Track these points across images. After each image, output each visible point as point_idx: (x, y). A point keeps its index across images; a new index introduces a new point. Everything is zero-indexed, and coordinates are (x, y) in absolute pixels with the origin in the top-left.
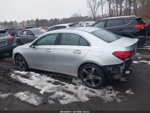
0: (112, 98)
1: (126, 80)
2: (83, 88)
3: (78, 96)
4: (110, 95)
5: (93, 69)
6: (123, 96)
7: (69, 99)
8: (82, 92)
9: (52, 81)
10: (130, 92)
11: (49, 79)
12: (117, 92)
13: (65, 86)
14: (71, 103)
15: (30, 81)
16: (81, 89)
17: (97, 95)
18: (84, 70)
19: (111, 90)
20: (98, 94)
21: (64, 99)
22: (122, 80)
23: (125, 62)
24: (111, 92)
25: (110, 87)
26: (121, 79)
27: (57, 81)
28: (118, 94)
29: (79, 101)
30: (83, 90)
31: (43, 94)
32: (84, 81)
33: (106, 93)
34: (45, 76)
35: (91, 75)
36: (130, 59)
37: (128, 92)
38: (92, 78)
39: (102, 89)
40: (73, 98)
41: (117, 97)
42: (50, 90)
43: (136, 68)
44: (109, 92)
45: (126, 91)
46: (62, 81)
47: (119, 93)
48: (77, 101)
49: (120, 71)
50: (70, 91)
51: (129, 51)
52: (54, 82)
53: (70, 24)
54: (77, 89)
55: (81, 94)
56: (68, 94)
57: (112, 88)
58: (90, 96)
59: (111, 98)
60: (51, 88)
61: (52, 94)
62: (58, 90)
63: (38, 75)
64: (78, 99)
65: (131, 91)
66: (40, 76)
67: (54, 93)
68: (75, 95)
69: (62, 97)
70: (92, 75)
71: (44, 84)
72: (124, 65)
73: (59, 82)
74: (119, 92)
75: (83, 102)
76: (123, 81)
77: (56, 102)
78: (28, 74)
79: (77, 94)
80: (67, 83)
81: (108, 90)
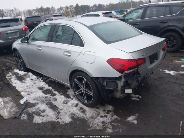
0: (103, 125)
1: (139, 100)
2: (74, 103)
3: (61, 114)
4: (102, 119)
5: (85, 80)
6: (120, 124)
7: (48, 116)
8: (69, 109)
9: (45, 88)
10: (134, 120)
11: (43, 84)
12: (115, 117)
13: (54, 97)
14: (45, 123)
15: (22, 85)
16: (71, 104)
17: (85, 117)
18: (75, 80)
19: (109, 112)
20: (88, 115)
21: (41, 116)
22: (133, 99)
23: (123, 75)
24: (106, 114)
25: (110, 108)
26: (132, 97)
27: (50, 88)
28: (114, 119)
29: (57, 121)
30: (72, 106)
31: (23, 104)
32: (77, 94)
33: (99, 116)
34: (40, 80)
35: (82, 87)
36: (134, 71)
37: (130, 119)
38: (85, 92)
39: (98, 108)
40: (52, 116)
41: (111, 124)
42: (34, 100)
43: (167, 82)
44: (103, 115)
45: (129, 117)
46: (55, 90)
47: (116, 119)
48: (55, 120)
49: (117, 87)
50: (56, 105)
51: (133, 59)
52: (45, 90)
53: (105, 12)
54: (66, 103)
55: (66, 112)
56: (50, 109)
57: (112, 109)
58: (75, 117)
59: (101, 124)
60: (37, 97)
61: (34, 105)
62: (43, 102)
63: (34, 77)
64: (58, 118)
65: (136, 118)
66: (36, 79)
67: (36, 105)
68: (58, 112)
69: (42, 112)
70: (84, 87)
71: (33, 91)
72: (123, 80)
73: (52, 90)
74: (118, 117)
75: (61, 124)
76: (134, 101)
77: (29, 119)
78: (26, 75)
79: (61, 111)
80: (60, 93)
81: (104, 111)
